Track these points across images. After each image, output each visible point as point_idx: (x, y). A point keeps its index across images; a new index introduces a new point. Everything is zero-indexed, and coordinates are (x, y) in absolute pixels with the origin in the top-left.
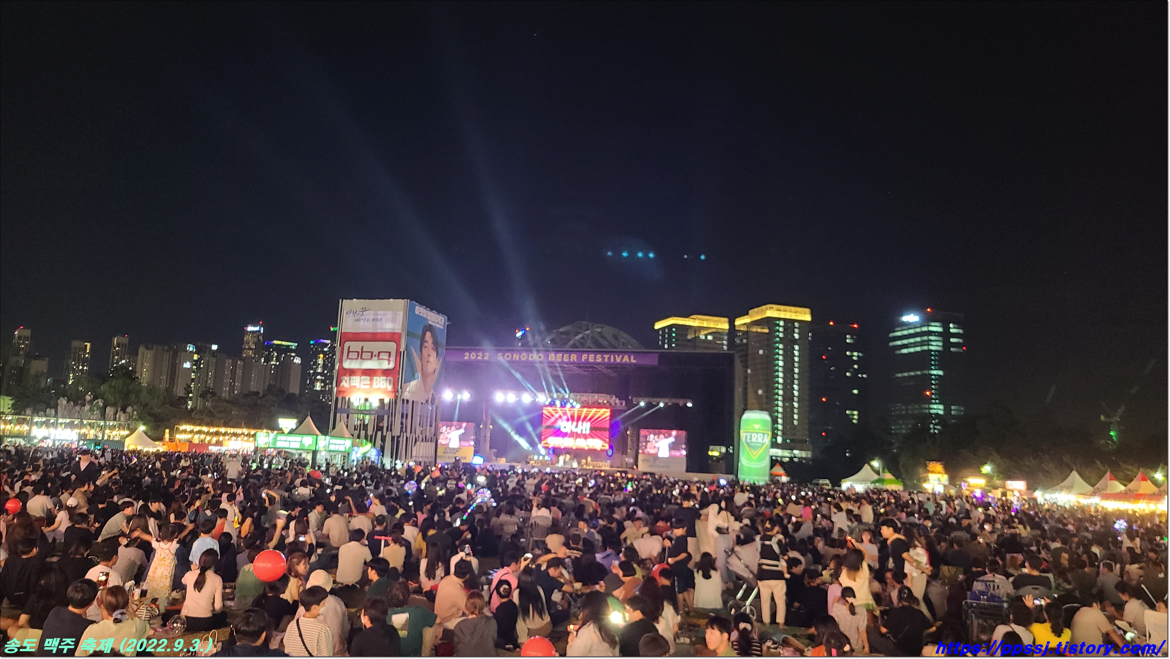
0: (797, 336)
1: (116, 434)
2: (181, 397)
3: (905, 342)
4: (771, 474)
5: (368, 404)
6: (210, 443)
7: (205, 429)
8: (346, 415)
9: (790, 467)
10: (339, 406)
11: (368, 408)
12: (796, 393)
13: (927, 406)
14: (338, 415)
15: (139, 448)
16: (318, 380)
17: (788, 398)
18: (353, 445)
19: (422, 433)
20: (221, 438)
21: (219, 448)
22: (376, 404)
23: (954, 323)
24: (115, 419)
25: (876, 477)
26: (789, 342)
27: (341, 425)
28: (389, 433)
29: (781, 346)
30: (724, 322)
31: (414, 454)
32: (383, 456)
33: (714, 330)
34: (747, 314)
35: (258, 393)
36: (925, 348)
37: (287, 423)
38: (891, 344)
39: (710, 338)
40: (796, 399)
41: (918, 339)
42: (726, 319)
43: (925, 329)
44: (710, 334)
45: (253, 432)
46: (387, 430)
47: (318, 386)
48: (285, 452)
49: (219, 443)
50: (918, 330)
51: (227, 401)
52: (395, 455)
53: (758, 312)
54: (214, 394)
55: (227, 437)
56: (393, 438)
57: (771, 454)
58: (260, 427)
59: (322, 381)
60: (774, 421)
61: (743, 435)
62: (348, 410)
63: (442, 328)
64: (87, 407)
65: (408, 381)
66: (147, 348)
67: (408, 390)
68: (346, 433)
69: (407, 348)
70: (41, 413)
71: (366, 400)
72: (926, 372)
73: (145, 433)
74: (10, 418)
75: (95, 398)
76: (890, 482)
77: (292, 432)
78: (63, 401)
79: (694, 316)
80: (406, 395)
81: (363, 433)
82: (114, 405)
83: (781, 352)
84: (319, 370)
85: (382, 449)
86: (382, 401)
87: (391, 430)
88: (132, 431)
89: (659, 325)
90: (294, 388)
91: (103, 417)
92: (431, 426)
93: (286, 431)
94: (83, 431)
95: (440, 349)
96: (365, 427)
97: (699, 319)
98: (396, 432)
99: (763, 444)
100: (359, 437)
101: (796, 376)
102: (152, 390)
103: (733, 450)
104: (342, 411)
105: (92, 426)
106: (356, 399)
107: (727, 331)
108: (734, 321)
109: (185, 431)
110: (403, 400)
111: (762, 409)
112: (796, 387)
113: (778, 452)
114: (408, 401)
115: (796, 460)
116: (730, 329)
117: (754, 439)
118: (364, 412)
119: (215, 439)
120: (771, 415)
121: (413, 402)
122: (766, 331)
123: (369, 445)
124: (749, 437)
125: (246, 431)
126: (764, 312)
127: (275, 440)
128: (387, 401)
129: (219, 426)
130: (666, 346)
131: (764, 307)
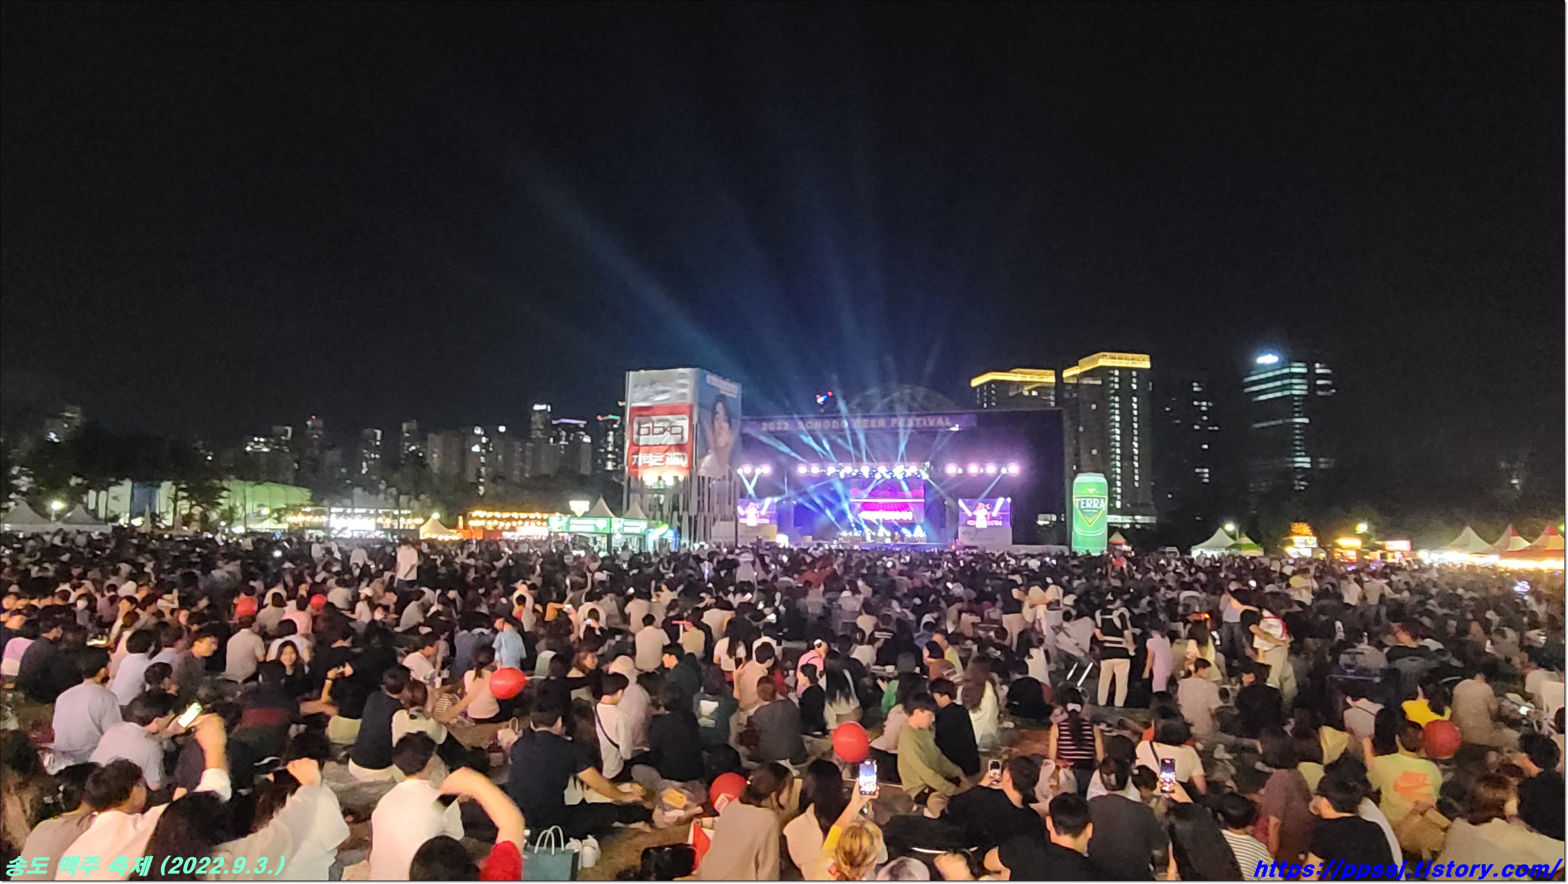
0: (1134, 387)
1: (410, 523)
2: (472, 483)
3: (1263, 387)
4: (1109, 543)
5: (661, 482)
6: (503, 530)
7: (497, 514)
8: (638, 496)
9: (1130, 535)
10: (632, 486)
11: (662, 487)
12: (1136, 451)
13: (1290, 459)
14: (631, 496)
15: (434, 536)
16: (609, 459)
17: (1127, 457)
18: (649, 527)
19: (720, 511)
20: (514, 524)
21: (512, 533)
22: (670, 483)
23: (1321, 363)
24: (409, 508)
25: (1232, 542)
26: (1125, 394)
27: (635, 506)
28: (686, 513)
29: (1117, 399)
30: (1050, 375)
31: (713, 534)
32: (680, 537)
33: (1038, 385)
34: (1077, 364)
35: (549, 475)
36: (1287, 393)
37: (579, 506)
38: (1247, 390)
39: (1034, 393)
40: (1136, 458)
41: (1278, 383)
42: (1053, 372)
43: (1286, 371)
44: (1035, 389)
45: (546, 516)
46: (684, 510)
47: (610, 466)
48: (580, 536)
49: (512, 529)
50: (1278, 373)
51: (517, 485)
52: (693, 536)
53: (1088, 363)
54: (503, 478)
55: (520, 522)
56: (690, 518)
57: (1109, 521)
58: (552, 511)
59: (614, 460)
60: (1111, 484)
61: (1075, 501)
62: (642, 489)
63: (735, 396)
64: (382, 496)
65: (703, 456)
66: (436, 433)
67: (703, 465)
68: (641, 514)
69: (700, 421)
70: (337, 504)
71: (660, 478)
72: (1288, 420)
73: (440, 521)
74: (308, 509)
75: (388, 487)
76: (1249, 547)
77: (585, 515)
78: (358, 491)
79: (1016, 370)
80: (702, 472)
81: (658, 513)
82: (407, 494)
83: (1117, 405)
84: (610, 449)
85: (680, 529)
86: (676, 478)
87: (688, 510)
88: (427, 519)
89: (975, 382)
90: (586, 469)
91: (398, 506)
92: (730, 503)
93: (579, 514)
94: (380, 520)
95: (733, 421)
96: (661, 506)
97: (1022, 373)
98: (693, 512)
99: (1099, 510)
100: (654, 518)
101: (1136, 432)
102: (443, 477)
103: (1065, 518)
104: (636, 491)
105: (387, 515)
106: (649, 478)
107: (1054, 385)
108: (1061, 373)
109: (478, 518)
110: (699, 477)
111: (1097, 471)
112: (1136, 445)
113: (1117, 519)
114: (703, 478)
115: (1138, 526)
116: (1056, 383)
117: (1088, 505)
118: (659, 491)
119: (508, 525)
120: (1106, 477)
121: (709, 479)
122: (1099, 382)
123: (665, 527)
124: (1082, 503)
125: (538, 515)
126: (1096, 360)
127: (568, 524)
128: (681, 478)
129: (511, 511)
130: (985, 405)
131: (1096, 356)
